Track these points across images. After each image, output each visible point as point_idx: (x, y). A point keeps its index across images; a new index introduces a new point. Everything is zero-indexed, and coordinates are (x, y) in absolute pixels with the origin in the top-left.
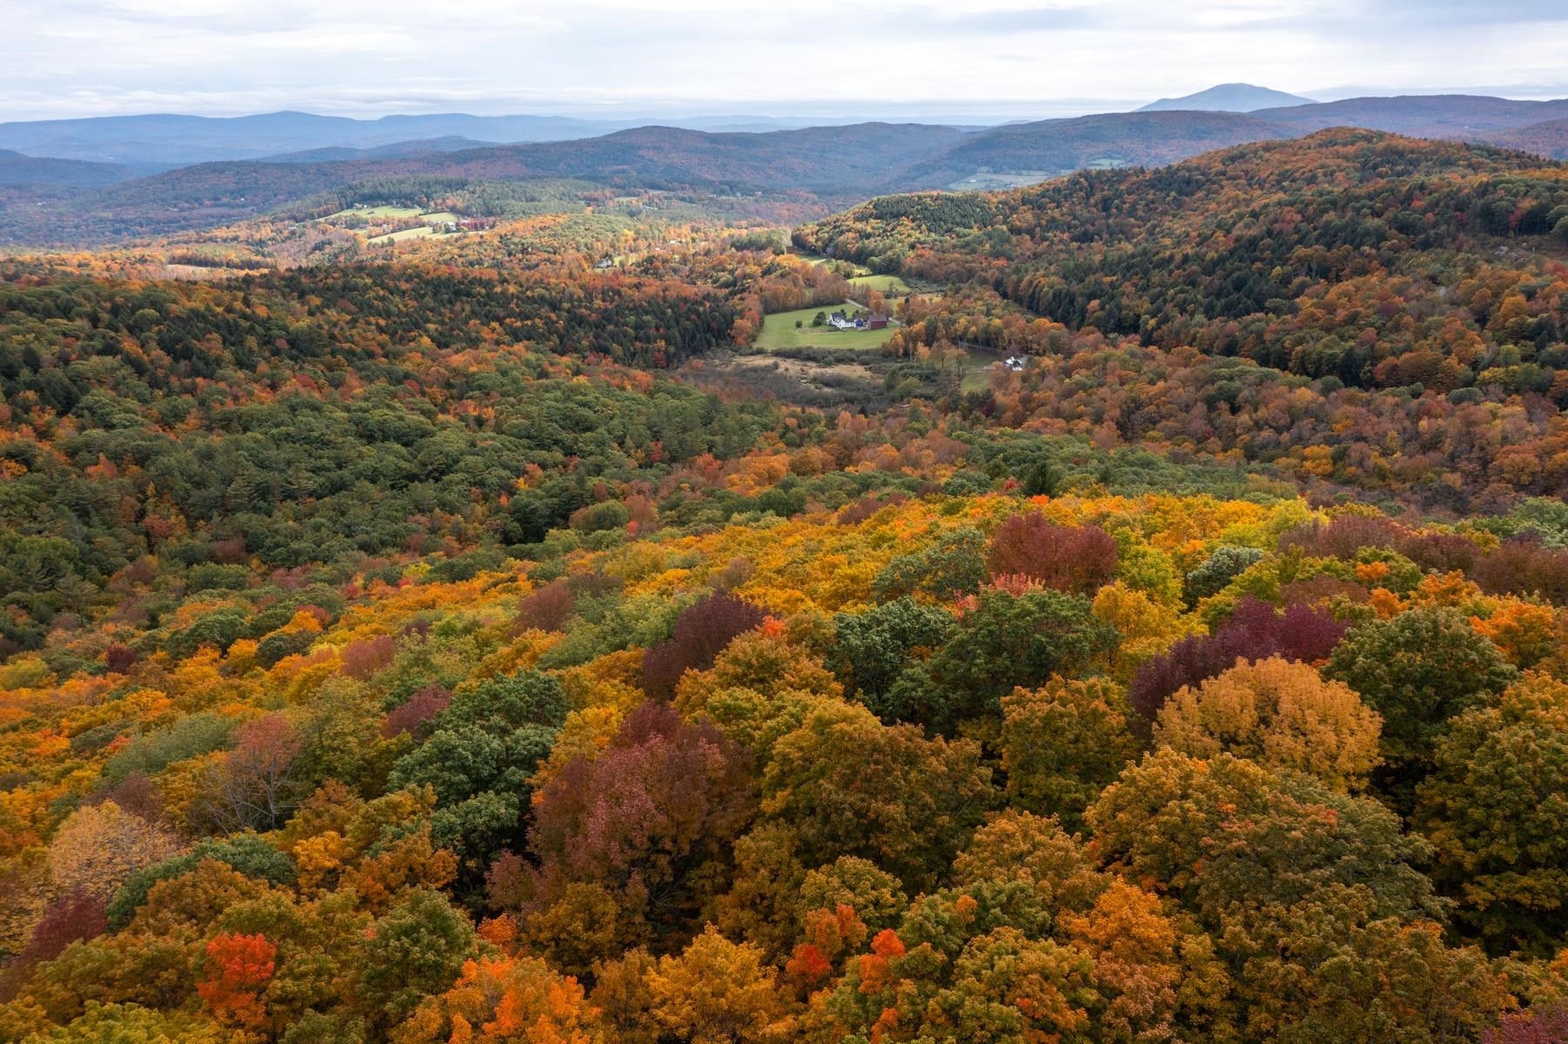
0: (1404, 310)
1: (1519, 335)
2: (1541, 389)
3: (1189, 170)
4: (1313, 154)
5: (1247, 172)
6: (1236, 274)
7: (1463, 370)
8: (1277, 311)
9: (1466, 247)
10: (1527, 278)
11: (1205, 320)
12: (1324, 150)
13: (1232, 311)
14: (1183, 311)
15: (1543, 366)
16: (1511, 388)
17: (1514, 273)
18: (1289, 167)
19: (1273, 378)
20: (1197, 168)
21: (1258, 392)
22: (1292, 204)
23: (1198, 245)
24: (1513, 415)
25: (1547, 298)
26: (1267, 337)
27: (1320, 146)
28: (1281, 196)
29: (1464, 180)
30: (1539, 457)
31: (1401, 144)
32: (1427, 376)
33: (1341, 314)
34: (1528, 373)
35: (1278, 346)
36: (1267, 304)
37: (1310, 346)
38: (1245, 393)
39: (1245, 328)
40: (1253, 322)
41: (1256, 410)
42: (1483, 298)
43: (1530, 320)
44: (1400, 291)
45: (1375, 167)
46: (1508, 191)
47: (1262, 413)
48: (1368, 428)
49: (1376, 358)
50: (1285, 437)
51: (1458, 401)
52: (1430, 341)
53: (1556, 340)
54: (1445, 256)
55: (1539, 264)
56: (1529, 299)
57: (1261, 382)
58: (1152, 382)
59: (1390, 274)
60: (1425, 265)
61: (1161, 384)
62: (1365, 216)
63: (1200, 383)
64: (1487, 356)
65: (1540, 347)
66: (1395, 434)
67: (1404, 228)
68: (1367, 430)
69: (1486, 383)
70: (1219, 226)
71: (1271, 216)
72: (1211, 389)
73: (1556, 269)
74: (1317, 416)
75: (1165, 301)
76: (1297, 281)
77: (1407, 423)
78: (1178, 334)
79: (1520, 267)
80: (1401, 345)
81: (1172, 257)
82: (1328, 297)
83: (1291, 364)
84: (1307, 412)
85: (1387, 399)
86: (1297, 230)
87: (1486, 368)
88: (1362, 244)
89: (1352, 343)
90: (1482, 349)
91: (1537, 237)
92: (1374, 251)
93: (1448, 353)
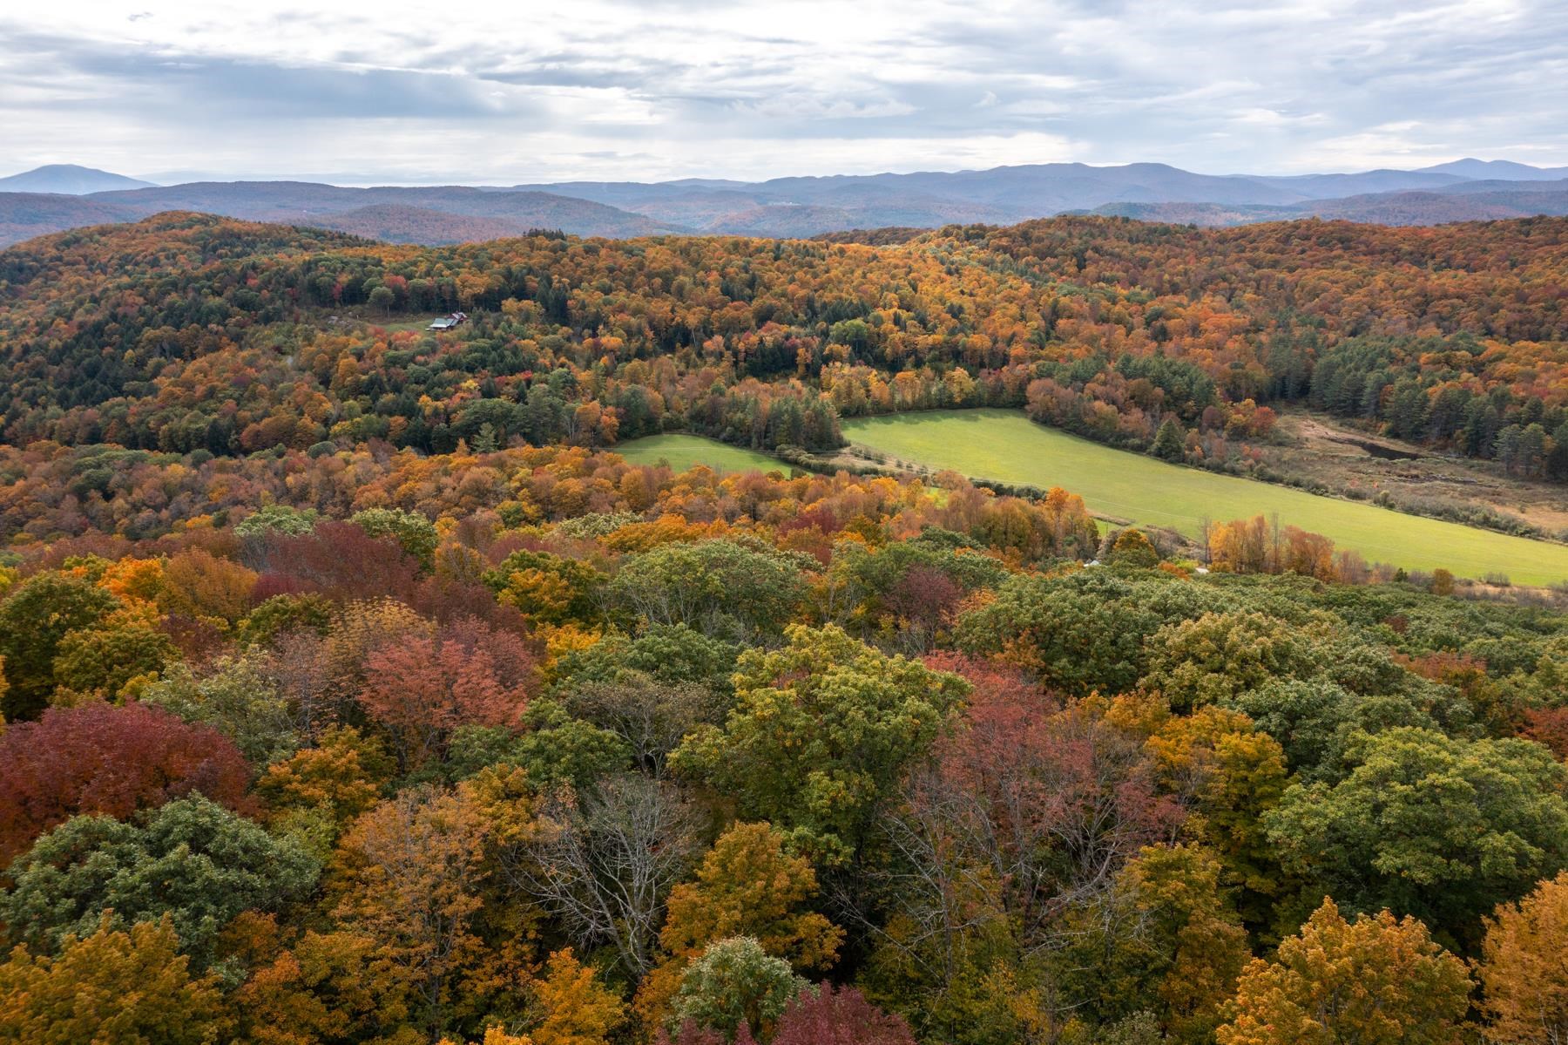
0: (257, 380)
1: (357, 391)
2: (382, 434)
3: (18, 256)
4: (151, 237)
5: (85, 257)
6: (87, 361)
7: (317, 427)
8: (136, 394)
9: (302, 319)
10: (355, 342)
11: (61, 412)
12: (162, 233)
13: (88, 399)
14: (34, 404)
15: (380, 415)
16: (358, 437)
17: (343, 338)
18: (129, 251)
19: (143, 460)
20: (28, 254)
21: (130, 474)
22: (132, 287)
23: (38, 334)
24: (362, 460)
25: (373, 357)
26: (130, 420)
27: (158, 229)
28: (125, 280)
29: (293, 259)
30: (389, 492)
31: (236, 227)
32: (287, 437)
33: (200, 390)
34: (368, 422)
35: (143, 427)
36: (125, 387)
37: (175, 424)
38: (116, 478)
39: (105, 413)
40: (112, 407)
41: (130, 494)
42: (323, 363)
43: (363, 377)
44: (250, 363)
45: (215, 249)
46: (328, 268)
47: (138, 495)
48: (242, 491)
49: (239, 426)
50: (165, 514)
51: (316, 455)
52: (285, 405)
53: (386, 392)
54: (286, 328)
55: (363, 330)
56: (359, 360)
57: (131, 464)
58: (9, 483)
59: (241, 348)
60: (269, 338)
61: (20, 483)
62: (206, 296)
63: (65, 475)
64: (334, 412)
65: (375, 399)
66: (267, 493)
67: (245, 305)
68: (242, 495)
69: (336, 436)
70: (58, 314)
71: (113, 300)
72: (78, 480)
73: (377, 332)
74: (195, 490)
75: (11, 396)
76: (152, 362)
77: (276, 481)
78: (32, 428)
79: (348, 333)
80: (261, 412)
81: (9, 350)
82: (183, 376)
83: (160, 444)
84: (183, 487)
85: (254, 462)
86: (142, 313)
87: (335, 423)
88: (209, 322)
89: (215, 416)
90: (328, 407)
91: (358, 307)
92: (221, 328)
93: (302, 414)
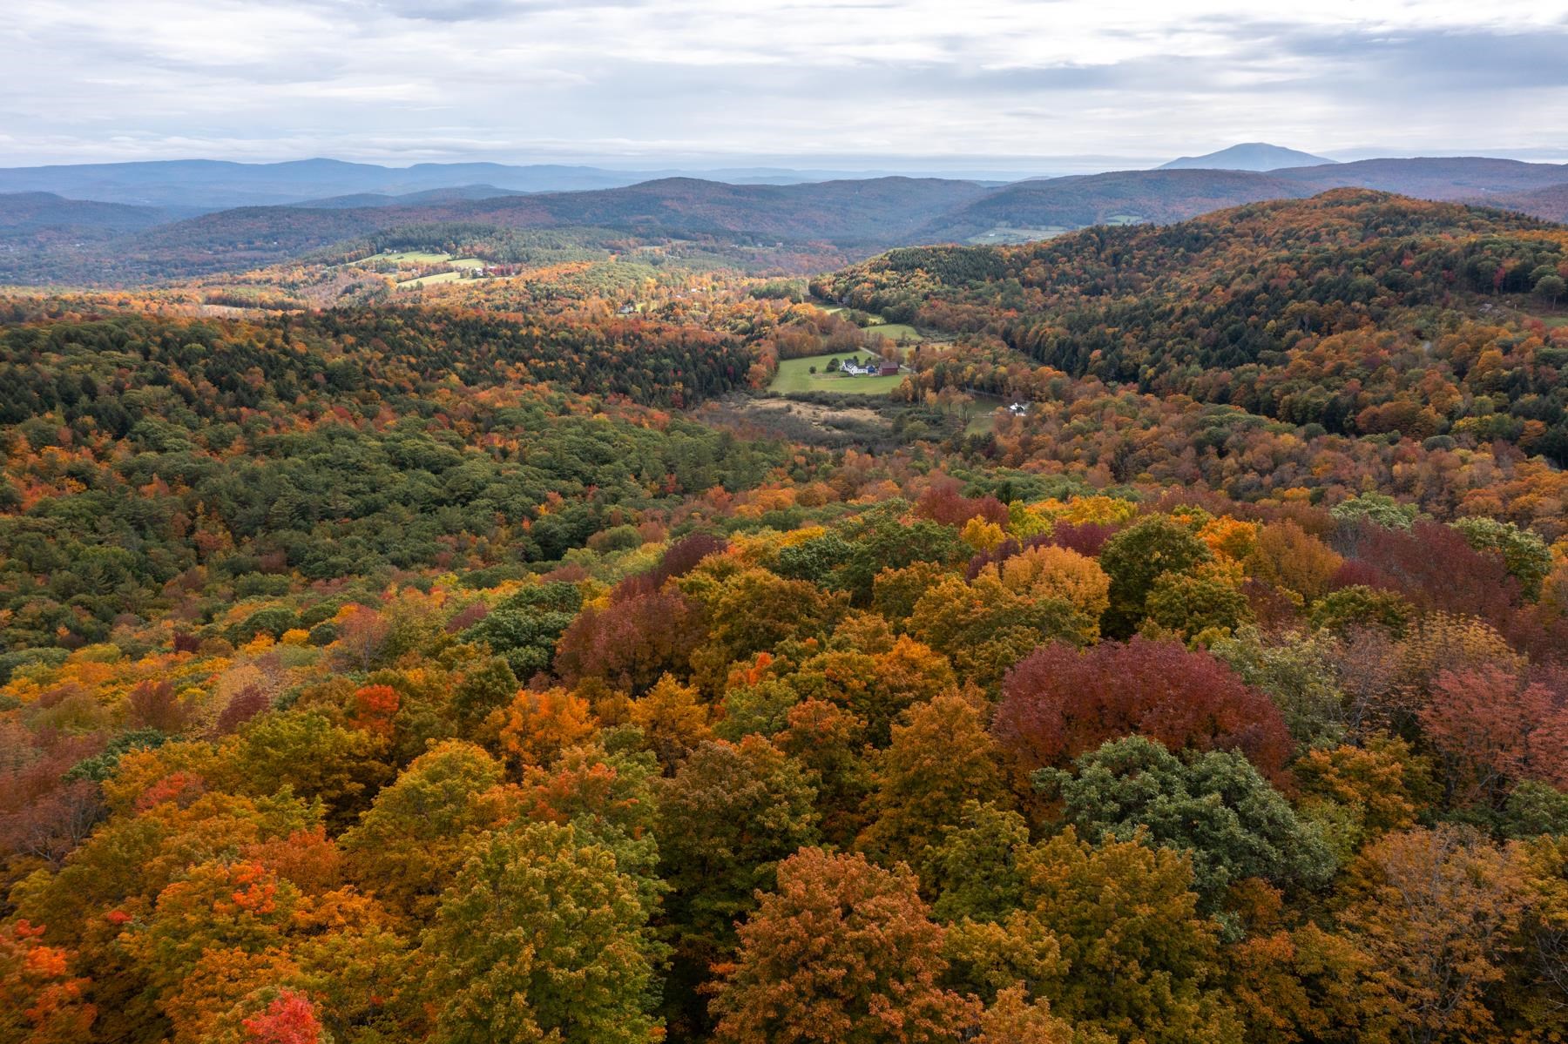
0: (1387, 362)
1: (1493, 386)
2: (1512, 438)
3: (1197, 227)
5: (1254, 230)
6: (1232, 328)
7: (1440, 419)
8: (1269, 362)
9: (1451, 304)
10: (1506, 334)
11: (1201, 370)
13: (1227, 362)
14: (1180, 361)
15: (1515, 416)
16: (1482, 437)
17: (1492, 328)
18: (1295, 225)
19: (1260, 425)
20: (1206, 226)
21: (1245, 437)
22: (1289, 260)
23: (1198, 298)
24: (1482, 461)
25: (1522, 352)
26: (1258, 386)
27: (1326, 206)
28: (1285, 253)
29: (1457, 240)
30: (1504, 501)
32: (1406, 424)
33: (1329, 365)
34: (1500, 422)
35: (1267, 395)
36: (1259, 355)
37: (1297, 395)
38: (1233, 438)
39: (1237, 377)
40: (1245, 372)
41: (1241, 455)
42: (1463, 352)
43: (1505, 373)
44: (1385, 345)
45: (1376, 227)
46: (1494, 251)
47: (1248, 457)
48: (1345, 471)
49: (1358, 407)
50: (1268, 479)
51: (1431, 448)
52: (1411, 391)
53: (1528, 392)
54: (1432, 312)
55: (1518, 321)
56: (1504, 354)
57: (1249, 427)
58: (1146, 428)
59: (1379, 329)
60: (1412, 320)
61: (1154, 429)
62: (1357, 273)
63: (1191, 428)
64: (1463, 406)
65: (1514, 398)
66: (1370, 478)
67: (1393, 285)
68: (1344, 474)
69: (1458, 431)
70: (1219, 282)
71: (1269, 272)
72: (1201, 434)
73: (1535, 325)
74: (1300, 460)
75: (1164, 352)
76: (1290, 334)
77: (1382, 468)
78: (1174, 382)
79: (1499, 323)
80: (1384, 395)
81: (1172, 310)
82: (1317, 349)
83: (1279, 413)
84: (1290, 457)
85: (1365, 445)
86: (1292, 286)
87: (1460, 417)
88: (1353, 299)
89: (1337, 393)
90: (1458, 400)
91: (1520, 296)
92: (1364, 306)
93: (1426, 403)
